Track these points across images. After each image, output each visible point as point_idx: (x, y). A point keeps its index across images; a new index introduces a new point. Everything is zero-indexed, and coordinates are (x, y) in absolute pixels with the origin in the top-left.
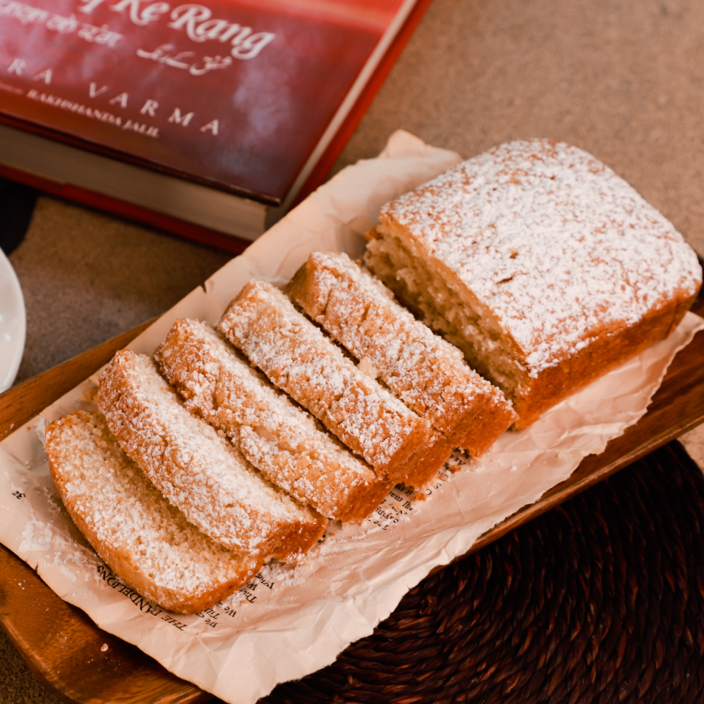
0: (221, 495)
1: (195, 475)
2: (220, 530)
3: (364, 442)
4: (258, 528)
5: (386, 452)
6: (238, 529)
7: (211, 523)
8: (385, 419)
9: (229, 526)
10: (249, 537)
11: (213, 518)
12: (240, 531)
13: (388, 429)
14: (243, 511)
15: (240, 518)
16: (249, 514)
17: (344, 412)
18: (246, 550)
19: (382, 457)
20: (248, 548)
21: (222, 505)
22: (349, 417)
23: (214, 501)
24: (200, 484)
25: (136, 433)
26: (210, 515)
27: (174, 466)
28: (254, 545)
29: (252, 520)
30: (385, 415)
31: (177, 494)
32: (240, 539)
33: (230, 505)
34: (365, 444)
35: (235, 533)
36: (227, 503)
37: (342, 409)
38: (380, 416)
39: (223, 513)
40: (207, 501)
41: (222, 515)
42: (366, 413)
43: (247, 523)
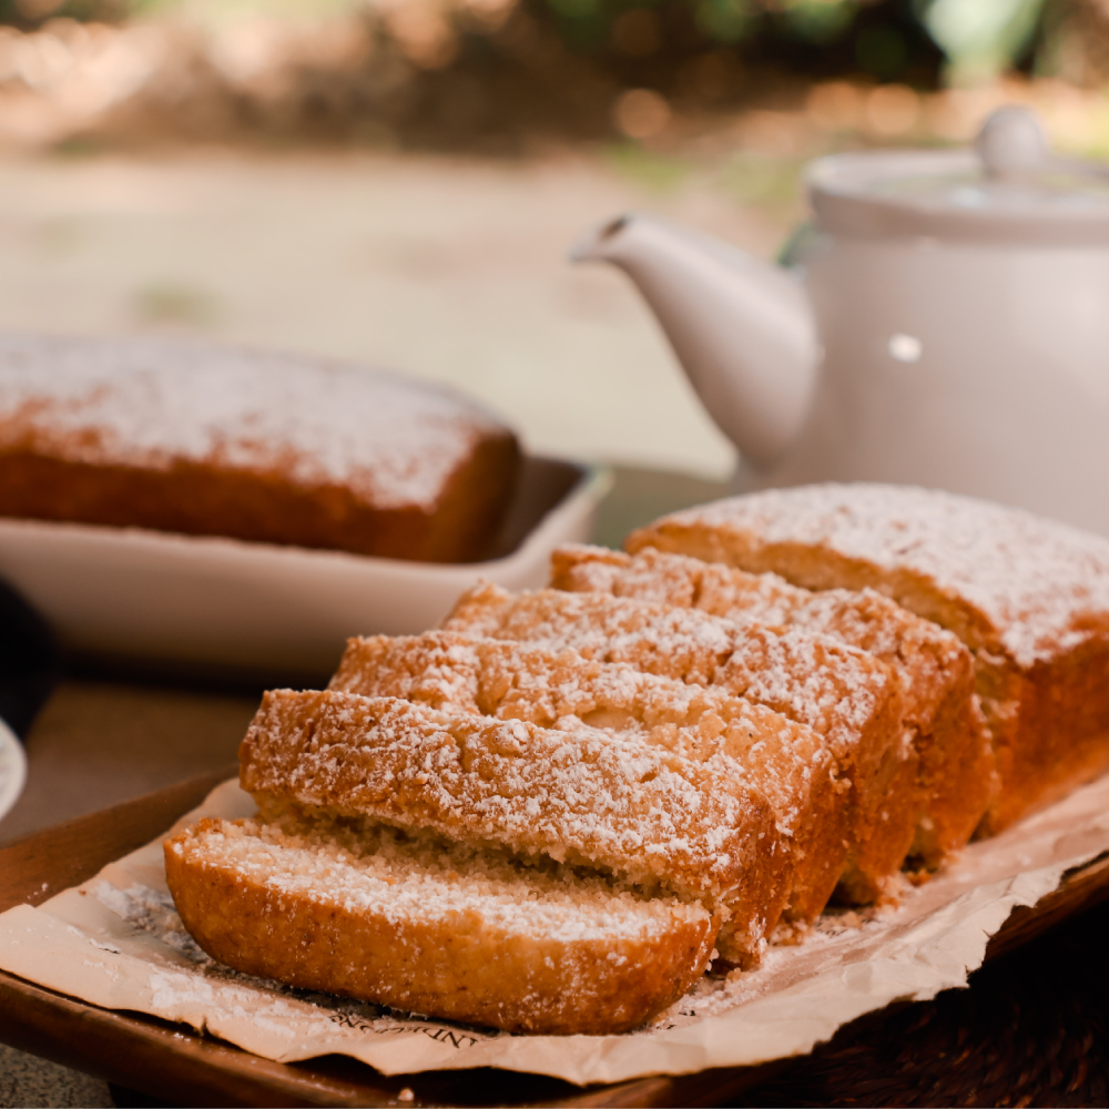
0: (622, 763)
1: (552, 751)
2: (642, 829)
3: (803, 708)
4: (716, 807)
5: (851, 721)
6: (678, 818)
7: (615, 825)
8: (832, 665)
9: (659, 817)
10: (702, 831)
11: (617, 815)
12: (684, 821)
13: (843, 681)
14: (680, 779)
15: (678, 793)
16: (693, 782)
17: (746, 671)
18: (704, 859)
19: (846, 731)
20: (706, 854)
21: (631, 778)
22: (759, 677)
23: (610, 779)
24: (569, 762)
25: (381, 753)
26: (609, 810)
27: (497, 757)
28: (720, 843)
29: (701, 792)
30: (829, 658)
31: (521, 808)
32: (687, 837)
33: (649, 777)
34: (807, 711)
35: (673, 829)
36: (642, 772)
37: (740, 668)
38: (820, 661)
39: (638, 794)
40: (594, 787)
41: (636, 799)
42: (791, 662)
43: (694, 799)
